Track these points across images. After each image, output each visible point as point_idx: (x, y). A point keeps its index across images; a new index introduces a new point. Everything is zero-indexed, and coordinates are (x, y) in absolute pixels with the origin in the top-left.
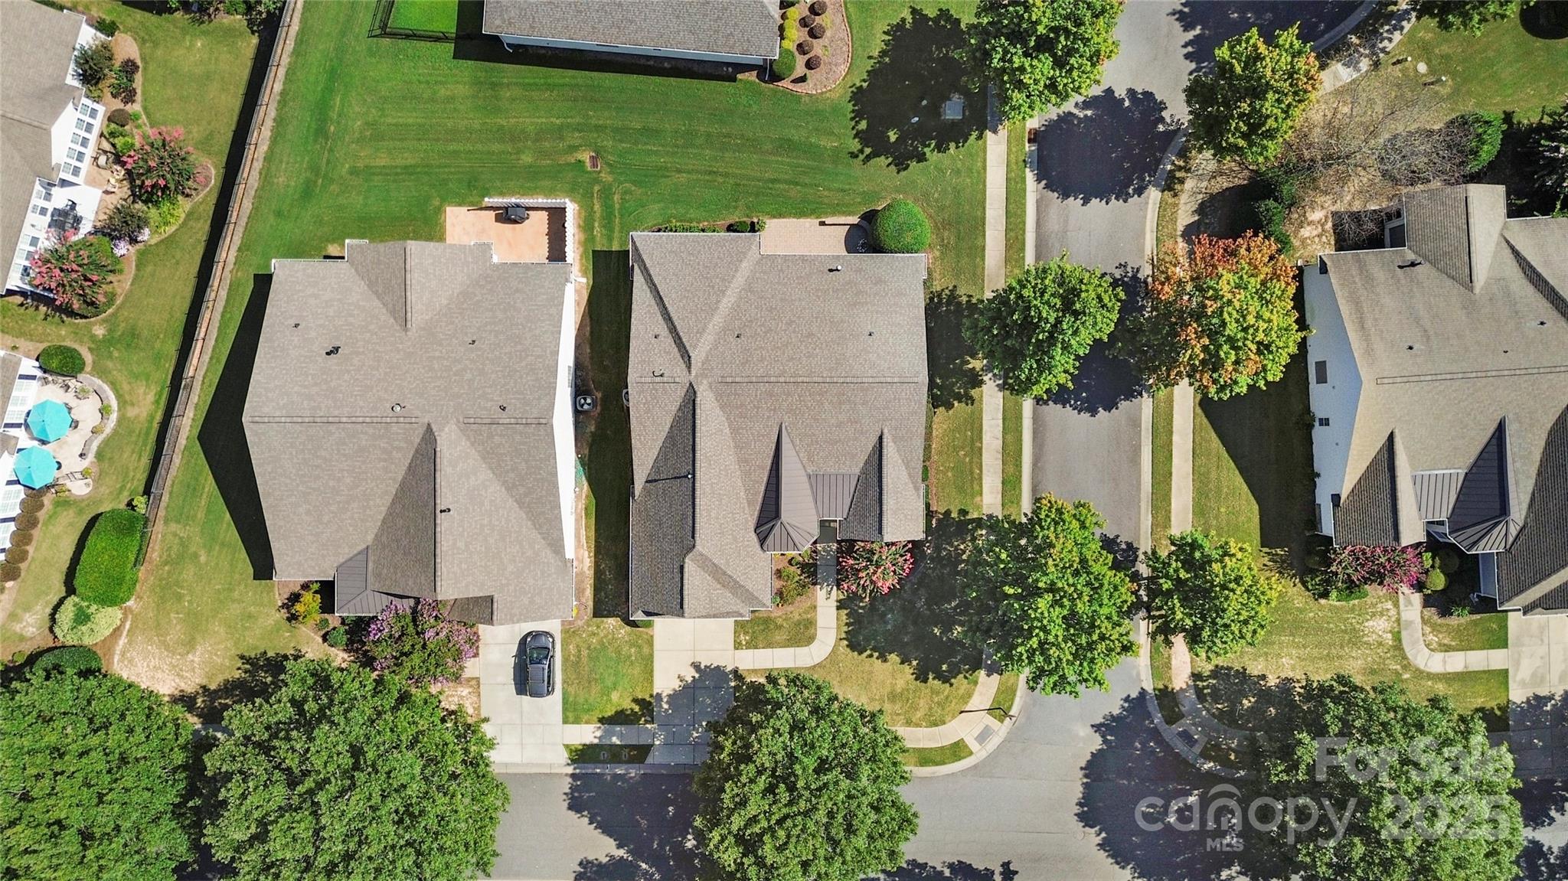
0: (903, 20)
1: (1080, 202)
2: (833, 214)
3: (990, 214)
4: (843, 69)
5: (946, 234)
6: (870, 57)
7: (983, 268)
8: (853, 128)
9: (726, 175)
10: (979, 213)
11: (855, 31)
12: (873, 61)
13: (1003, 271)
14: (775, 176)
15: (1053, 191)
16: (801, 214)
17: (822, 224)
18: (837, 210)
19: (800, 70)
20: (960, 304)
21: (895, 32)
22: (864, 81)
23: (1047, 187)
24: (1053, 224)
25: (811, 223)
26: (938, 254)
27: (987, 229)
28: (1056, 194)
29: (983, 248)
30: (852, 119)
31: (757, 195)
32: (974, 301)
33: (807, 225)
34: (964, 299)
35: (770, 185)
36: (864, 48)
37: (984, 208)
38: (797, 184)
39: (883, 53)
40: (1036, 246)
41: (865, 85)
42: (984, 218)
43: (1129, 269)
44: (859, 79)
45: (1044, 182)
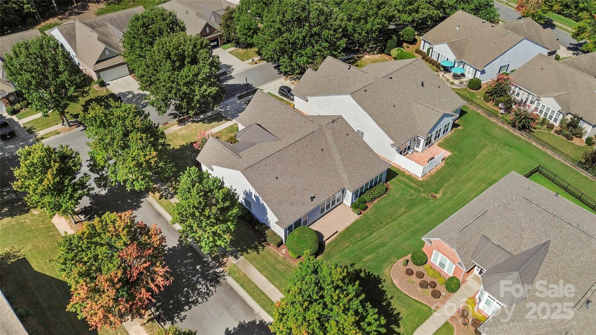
0: (399, 326)
1: (231, 329)
2: (336, 238)
3: (272, 286)
4: (396, 282)
5: (283, 267)
6: (392, 298)
7: (253, 265)
8: (365, 270)
9: (388, 223)
10: (276, 282)
11: (411, 300)
12: (389, 297)
13: (243, 271)
14: (373, 236)
15: (249, 323)
16: (348, 230)
17: (337, 232)
18: (336, 241)
19: (411, 266)
20: (251, 248)
21: (395, 318)
22: (383, 287)
23: (254, 322)
24: (237, 307)
25: (341, 228)
26: (279, 258)
27: (267, 280)
28: (246, 322)
29: (260, 272)
30: (369, 272)
31: (370, 224)
32: (245, 253)
33: (341, 227)
34: (249, 251)
35: (370, 232)
36: (398, 297)
37: (276, 286)
38: (361, 240)
39: (389, 304)
40: (237, 292)
41: (380, 286)
42: (272, 283)
43: (178, 320)
44: (385, 286)
45: (258, 323)
